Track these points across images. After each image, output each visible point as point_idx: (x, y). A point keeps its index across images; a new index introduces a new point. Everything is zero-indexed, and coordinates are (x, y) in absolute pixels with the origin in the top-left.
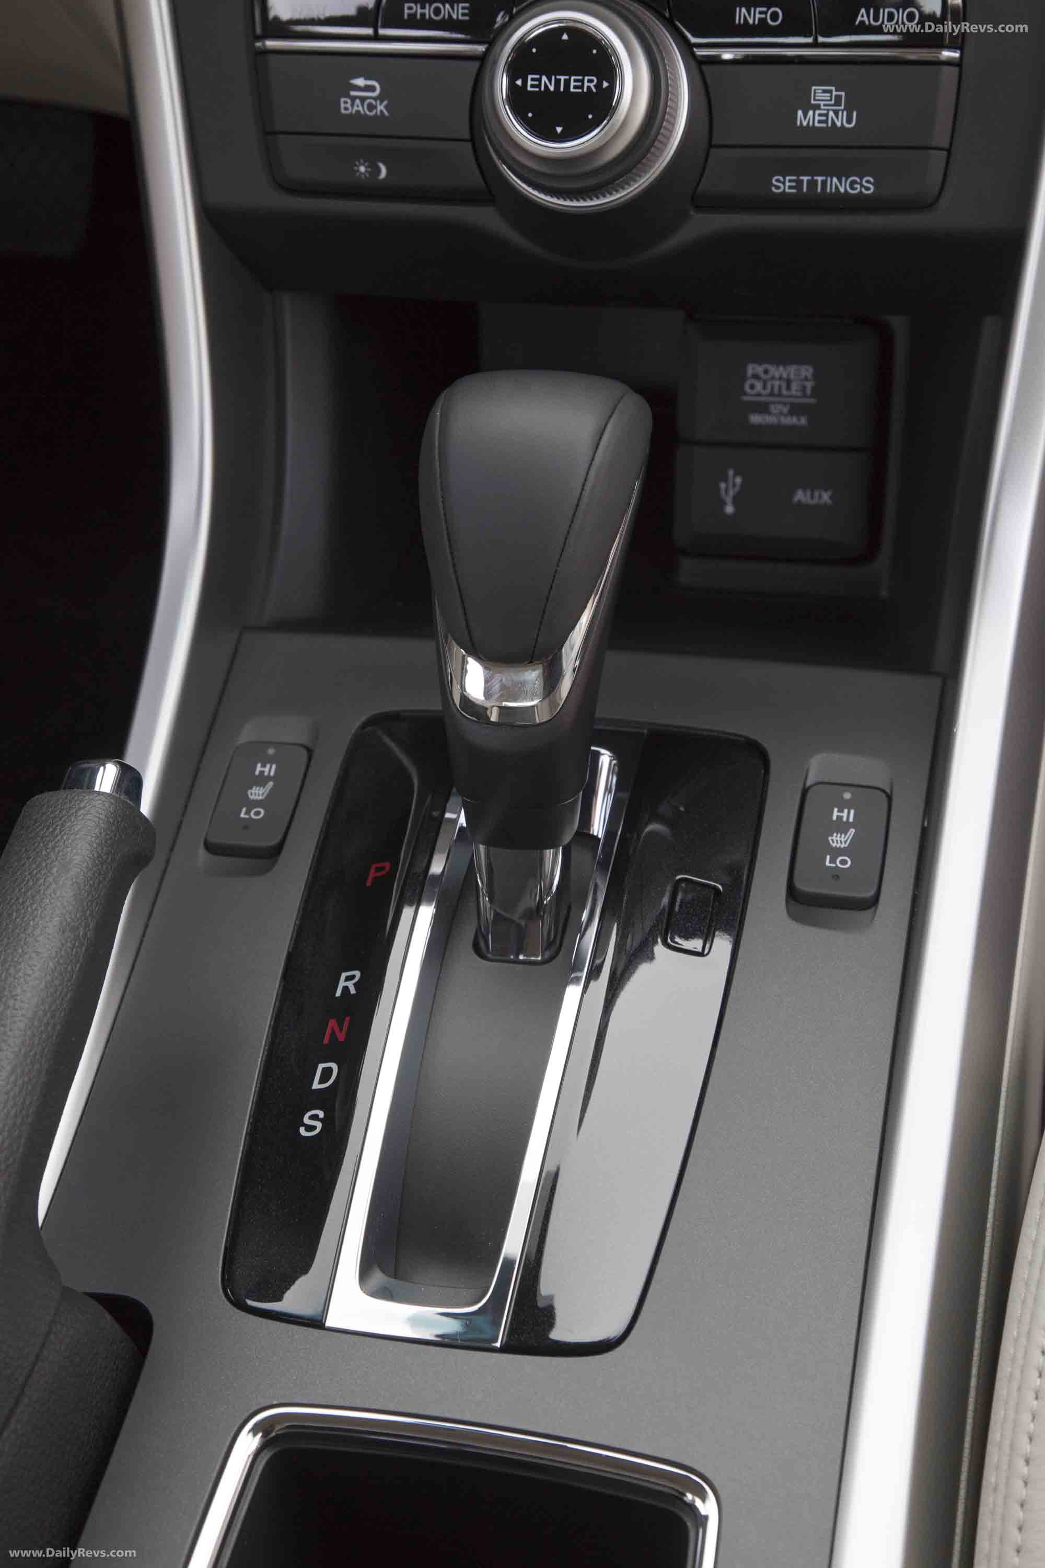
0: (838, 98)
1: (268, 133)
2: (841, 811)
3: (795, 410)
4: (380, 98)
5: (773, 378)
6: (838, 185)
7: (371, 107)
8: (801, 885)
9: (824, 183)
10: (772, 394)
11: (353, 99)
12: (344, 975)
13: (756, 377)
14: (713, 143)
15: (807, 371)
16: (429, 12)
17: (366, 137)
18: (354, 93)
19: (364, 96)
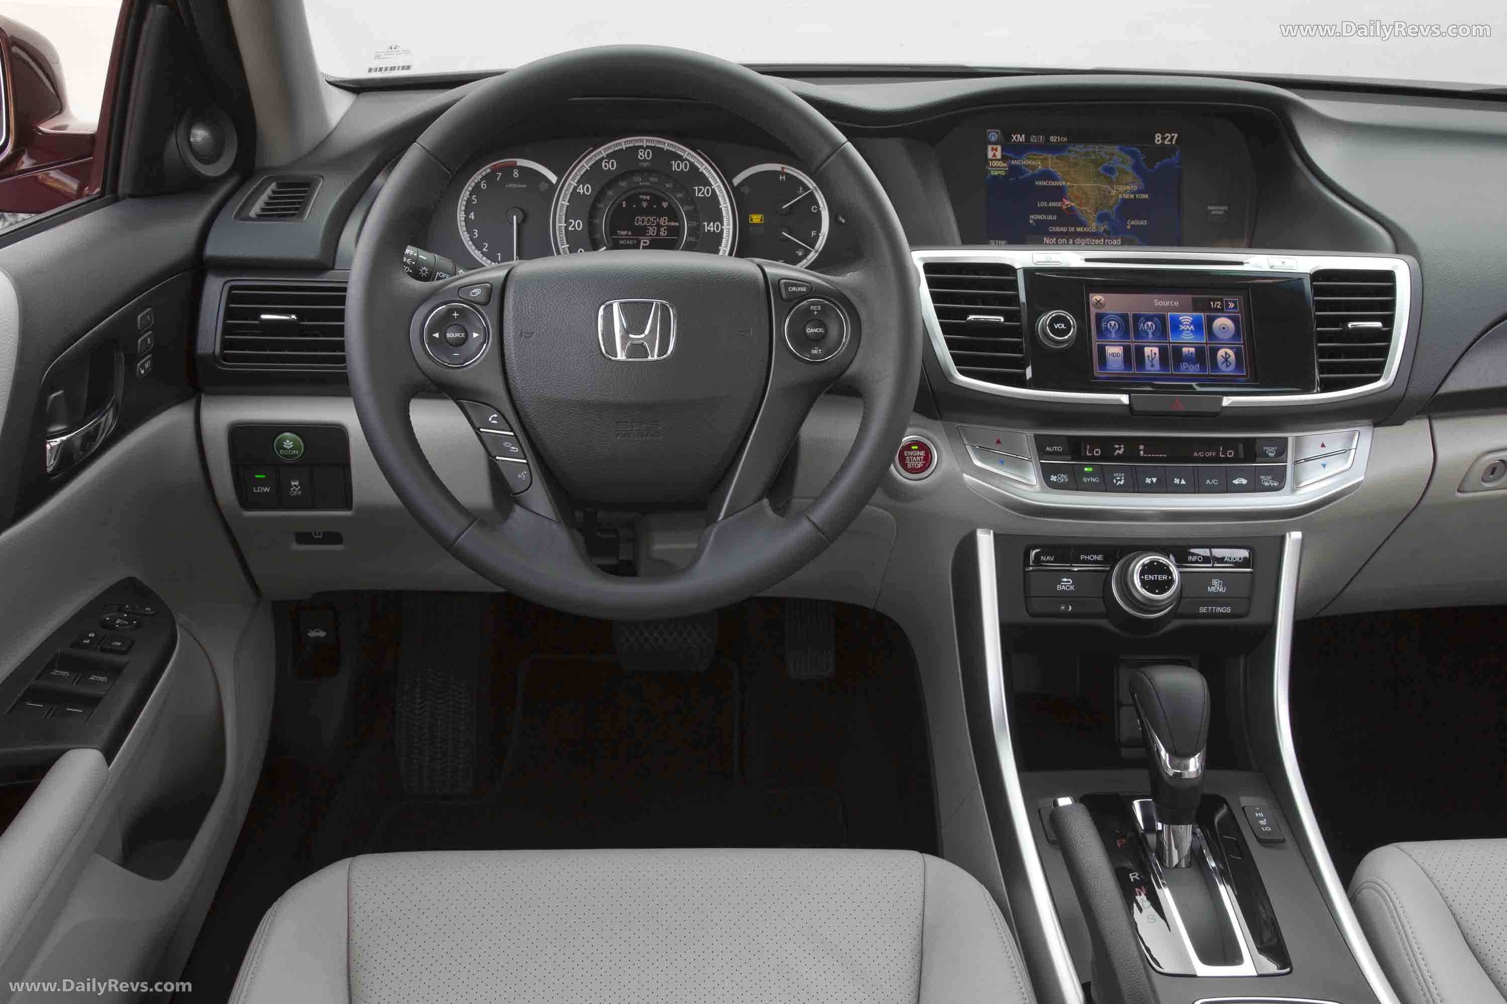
0: (1220, 583)
1: (1027, 597)
2: (1258, 813)
4: (1071, 585)
6: (1220, 610)
7: (1068, 588)
8: (1260, 837)
9: (1215, 609)
11: (1062, 585)
14: (1184, 596)
16: (1089, 558)
17: (1065, 597)
18: (1062, 583)
19: (1066, 584)
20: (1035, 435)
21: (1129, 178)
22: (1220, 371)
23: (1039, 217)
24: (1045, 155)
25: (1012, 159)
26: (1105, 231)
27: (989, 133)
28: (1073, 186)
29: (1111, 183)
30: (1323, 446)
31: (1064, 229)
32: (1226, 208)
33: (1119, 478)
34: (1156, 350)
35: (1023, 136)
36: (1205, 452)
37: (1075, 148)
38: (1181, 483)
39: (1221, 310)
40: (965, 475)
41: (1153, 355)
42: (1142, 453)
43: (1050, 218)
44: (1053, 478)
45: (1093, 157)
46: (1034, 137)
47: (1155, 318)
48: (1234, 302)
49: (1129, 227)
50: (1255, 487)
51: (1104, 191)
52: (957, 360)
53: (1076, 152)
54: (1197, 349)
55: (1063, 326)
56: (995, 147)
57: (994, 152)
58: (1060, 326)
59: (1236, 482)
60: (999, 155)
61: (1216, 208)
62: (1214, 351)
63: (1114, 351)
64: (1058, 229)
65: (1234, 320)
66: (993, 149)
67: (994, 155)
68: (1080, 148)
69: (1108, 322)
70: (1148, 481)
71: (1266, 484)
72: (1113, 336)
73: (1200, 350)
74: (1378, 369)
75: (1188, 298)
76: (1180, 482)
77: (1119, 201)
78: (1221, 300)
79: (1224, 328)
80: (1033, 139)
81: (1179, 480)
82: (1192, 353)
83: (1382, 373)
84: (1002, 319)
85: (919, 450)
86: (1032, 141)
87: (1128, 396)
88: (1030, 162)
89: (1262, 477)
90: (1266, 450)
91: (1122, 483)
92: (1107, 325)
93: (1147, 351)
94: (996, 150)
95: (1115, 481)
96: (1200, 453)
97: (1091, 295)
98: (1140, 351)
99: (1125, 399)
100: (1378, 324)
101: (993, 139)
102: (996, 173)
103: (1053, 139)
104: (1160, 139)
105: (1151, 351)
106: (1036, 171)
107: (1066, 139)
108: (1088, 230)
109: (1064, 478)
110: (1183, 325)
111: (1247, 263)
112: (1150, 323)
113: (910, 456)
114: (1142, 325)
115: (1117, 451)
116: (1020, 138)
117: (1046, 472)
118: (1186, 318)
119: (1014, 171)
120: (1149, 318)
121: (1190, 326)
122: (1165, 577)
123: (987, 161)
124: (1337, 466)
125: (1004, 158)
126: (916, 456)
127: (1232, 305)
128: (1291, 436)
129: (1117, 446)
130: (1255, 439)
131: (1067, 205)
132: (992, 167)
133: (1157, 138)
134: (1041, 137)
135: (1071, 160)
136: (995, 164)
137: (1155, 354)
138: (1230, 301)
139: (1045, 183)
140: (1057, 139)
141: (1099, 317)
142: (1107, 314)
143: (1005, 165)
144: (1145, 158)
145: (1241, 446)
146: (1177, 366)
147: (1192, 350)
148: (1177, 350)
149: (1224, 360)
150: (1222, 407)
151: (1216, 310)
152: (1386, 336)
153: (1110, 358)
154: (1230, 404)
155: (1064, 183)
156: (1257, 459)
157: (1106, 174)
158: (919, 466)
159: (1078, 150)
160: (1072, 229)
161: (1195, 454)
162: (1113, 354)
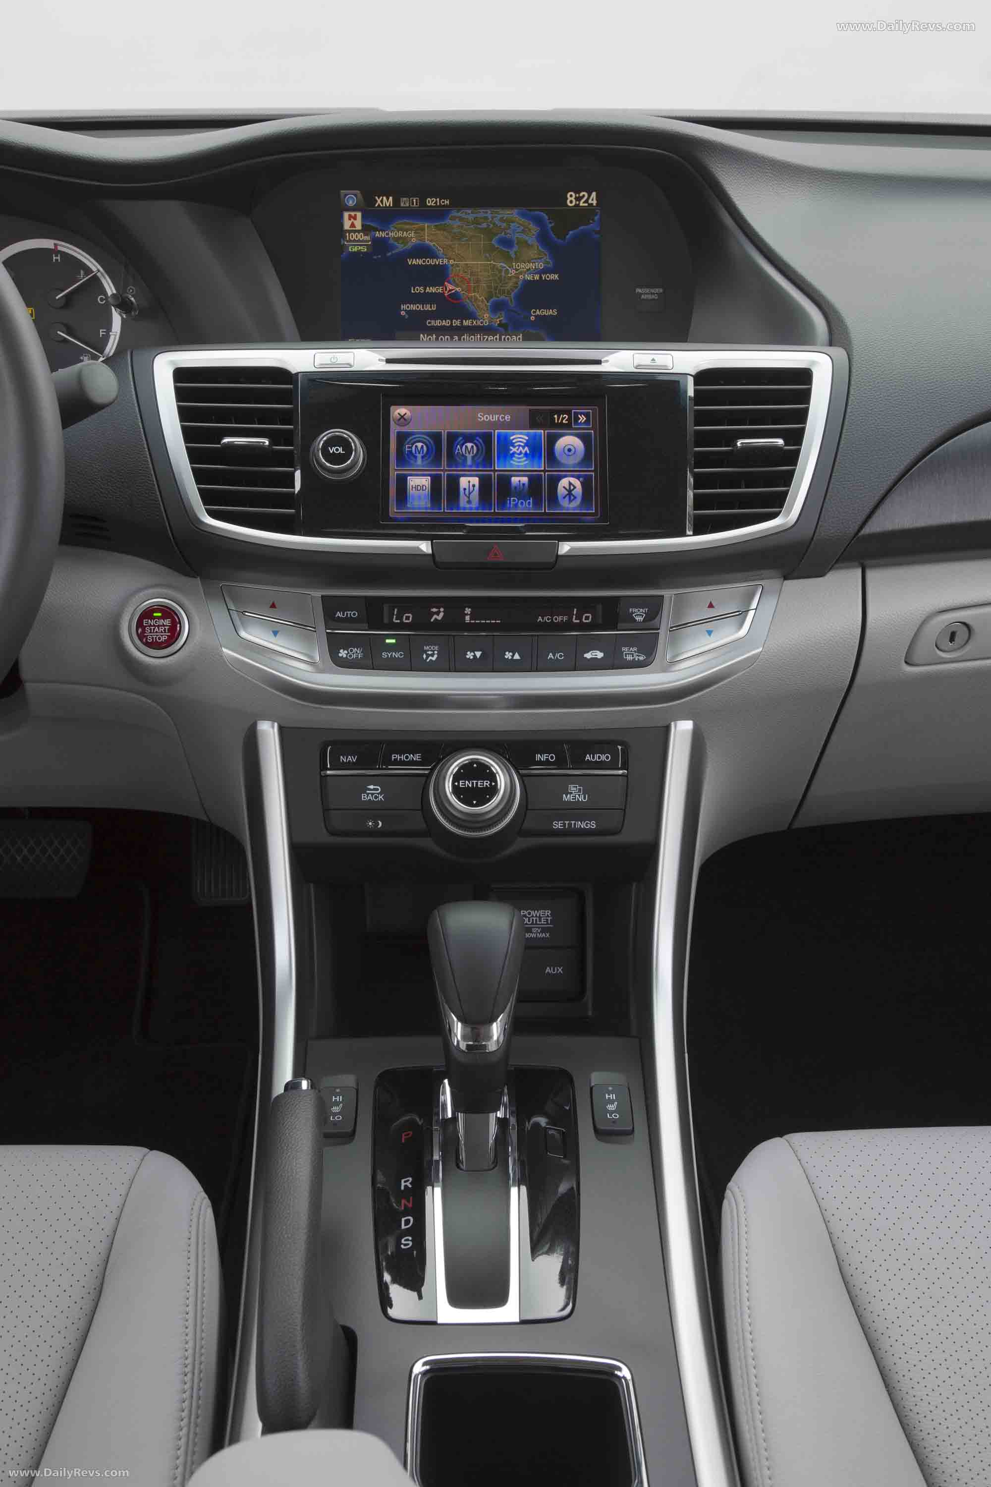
0: (580, 789)
1: (326, 810)
2: (609, 1095)
3: (544, 930)
4: (380, 793)
5: (533, 916)
6: (581, 825)
8: (600, 1127)
9: (575, 824)
10: (532, 924)
11: (368, 794)
12: (403, 1181)
13: (526, 917)
14: (529, 807)
15: (548, 912)
16: (403, 757)
17: (373, 810)
18: (368, 792)
19: (373, 793)
20: (322, 596)
21: (533, 253)
22: (562, 508)
23: (413, 307)
24: (421, 224)
25: (376, 230)
26: (500, 325)
27: (346, 195)
28: (457, 266)
29: (508, 259)
30: (711, 606)
31: (446, 323)
32: (661, 290)
33: (430, 653)
34: (475, 481)
35: (391, 198)
36: (552, 616)
37: (459, 214)
38: (515, 658)
39: (568, 426)
40: (224, 650)
41: (471, 488)
42: (467, 618)
43: (428, 308)
44: (343, 653)
45: (484, 225)
46: (405, 199)
47: (478, 438)
48: (587, 415)
49: (533, 318)
50: (614, 663)
51: (500, 271)
52: (207, 498)
53: (461, 219)
54: (531, 479)
55: (340, 450)
56: (353, 214)
57: (353, 221)
58: (337, 450)
59: (588, 656)
60: (358, 225)
61: (647, 291)
62: (554, 481)
63: (419, 483)
64: (438, 323)
65: (585, 438)
66: (350, 217)
67: (353, 225)
68: (468, 214)
69: (413, 444)
70: (470, 655)
71: (629, 658)
72: (419, 461)
73: (535, 481)
74: (777, 502)
75: (523, 410)
76: (513, 656)
77: (520, 283)
78: (568, 412)
79: (569, 450)
80: (405, 203)
81: (511, 654)
82: (524, 484)
83: (781, 506)
84: (267, 443)
85: (162, 618)
86: (402, 205)
87: (430, 542)
88: (400, 234)
89: (625, 649)
90: (633, 613)
91: (434, 659)
92: (411, 448)
93: (464, 482)
94: (355, 218)
95: (425, 656)
96: (546, 618)
97: (392, 408)
98: (454, 483)
99: (425, 547)
100: (780, 442)
101: (351, 203)
102: (355, 249)
103: (430, 202)
104: (573, 199)
105: (469, 482)
106: (409, 246)
107: (447, 202)
108: (479, 323)
109: (357, 653)
110: (514, 447)
111: (607, 361)
112: (469, 445)
113: (151, 625)
114: (458, 446)
115: (435, 616)
116: (387, 202)
117: (334, 644)
118: (519, 437)
119: (380, 245)
120: (469, 438)
121: (523, 448)
122: (486, 783)
123: (341, 232)
124: (727, 634)
125: (365, 229)
126: (158, 626)
127: (582, 419)
128: (668, 594)
129: (434, 610)
130: (618, 598)
131: (450, 290)
132: (350, 241)
133: (569, 199)
134: (415, 201)
135: (455, 231)
136: (354, 236)
137: (474, 486)
138: (581, 414)
139: (419, 262)
140: (436, 203)
141: (402, 438)
142: (413, 434)
143: (368, 238)
144: (553, 224)
145: (600, 607)
146: (502, 503)
147: (525, 480)
148: (504, 481)
149: (567, 493)
150: (557, 556)
151: (561, 426)
152: (792, 458)
153: (411, 492)
154: (567, 552)
155: (445, 261)
156: (619, 625)
157: (501, 247)
158: (163, 639)
159: (463, 216)
160: (456, 323)
161: (540, 619)
162: (416, 487)
